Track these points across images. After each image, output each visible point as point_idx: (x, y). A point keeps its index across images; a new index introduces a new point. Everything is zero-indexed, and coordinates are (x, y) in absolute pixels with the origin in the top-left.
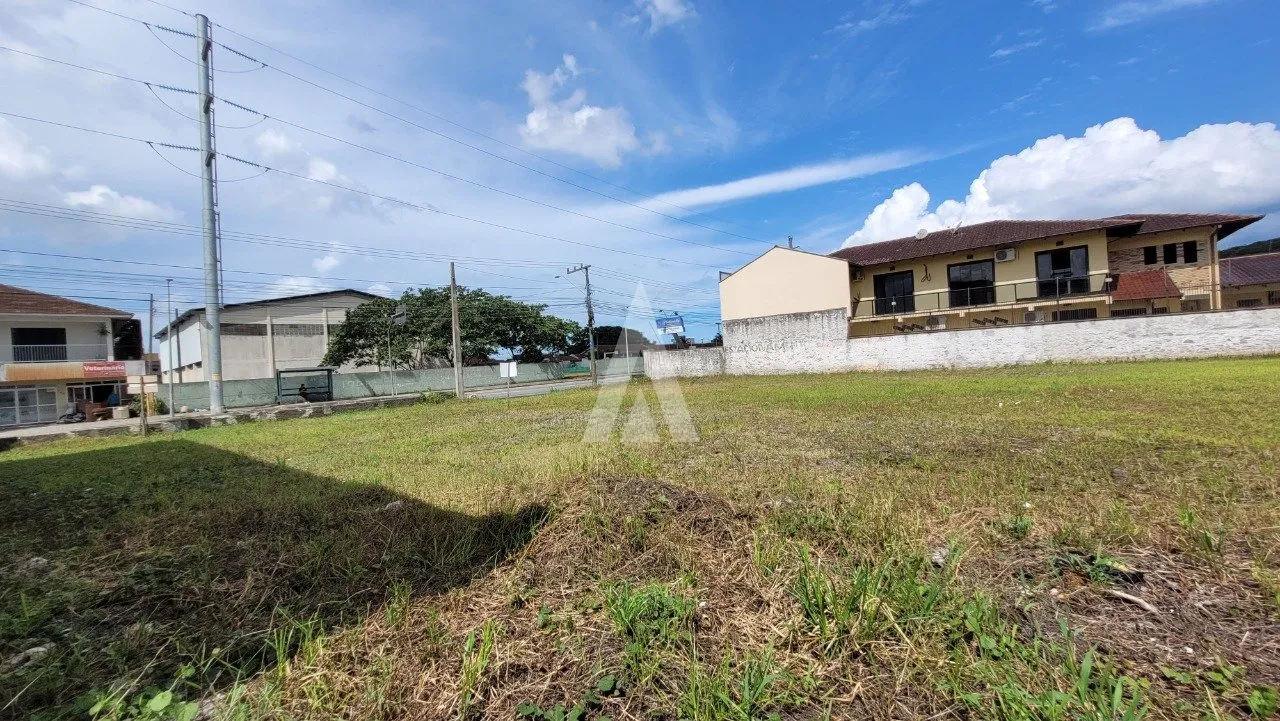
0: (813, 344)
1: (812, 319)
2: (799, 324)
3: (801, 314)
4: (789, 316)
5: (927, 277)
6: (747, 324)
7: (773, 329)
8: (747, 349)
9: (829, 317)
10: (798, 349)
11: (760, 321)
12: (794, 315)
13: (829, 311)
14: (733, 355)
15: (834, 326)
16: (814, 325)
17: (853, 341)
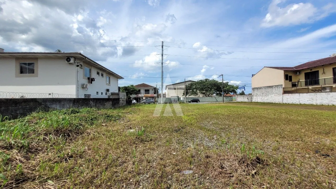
0: (273, 95)
1: (273, 88)
2: (270, 90)
3: (270, 86)
4: (267, 86)
5: (324, 73)
6: (257, 89)
7: (263, 90)
8: (257, 96)
9: (278, 87)
10: (270, 96)
11: (260, 88)
12: (269, 87)
13: (278, 86)
14: (254, 97)
15: (279, 90)
16: (274, 90)
17: (284, 95)
